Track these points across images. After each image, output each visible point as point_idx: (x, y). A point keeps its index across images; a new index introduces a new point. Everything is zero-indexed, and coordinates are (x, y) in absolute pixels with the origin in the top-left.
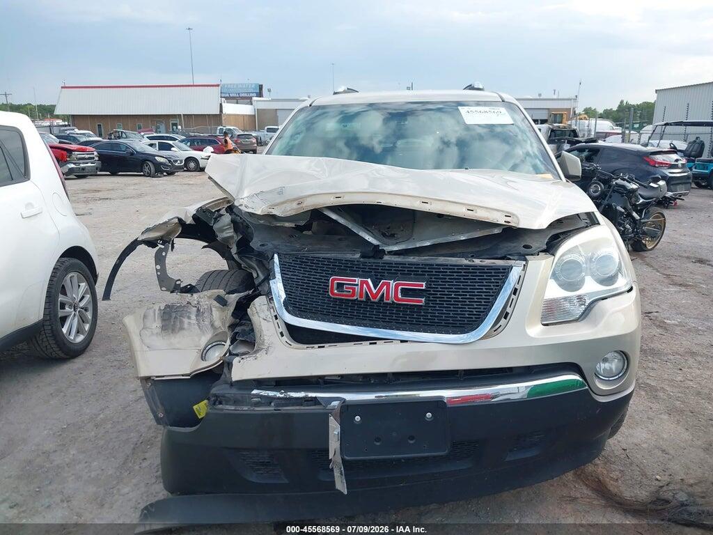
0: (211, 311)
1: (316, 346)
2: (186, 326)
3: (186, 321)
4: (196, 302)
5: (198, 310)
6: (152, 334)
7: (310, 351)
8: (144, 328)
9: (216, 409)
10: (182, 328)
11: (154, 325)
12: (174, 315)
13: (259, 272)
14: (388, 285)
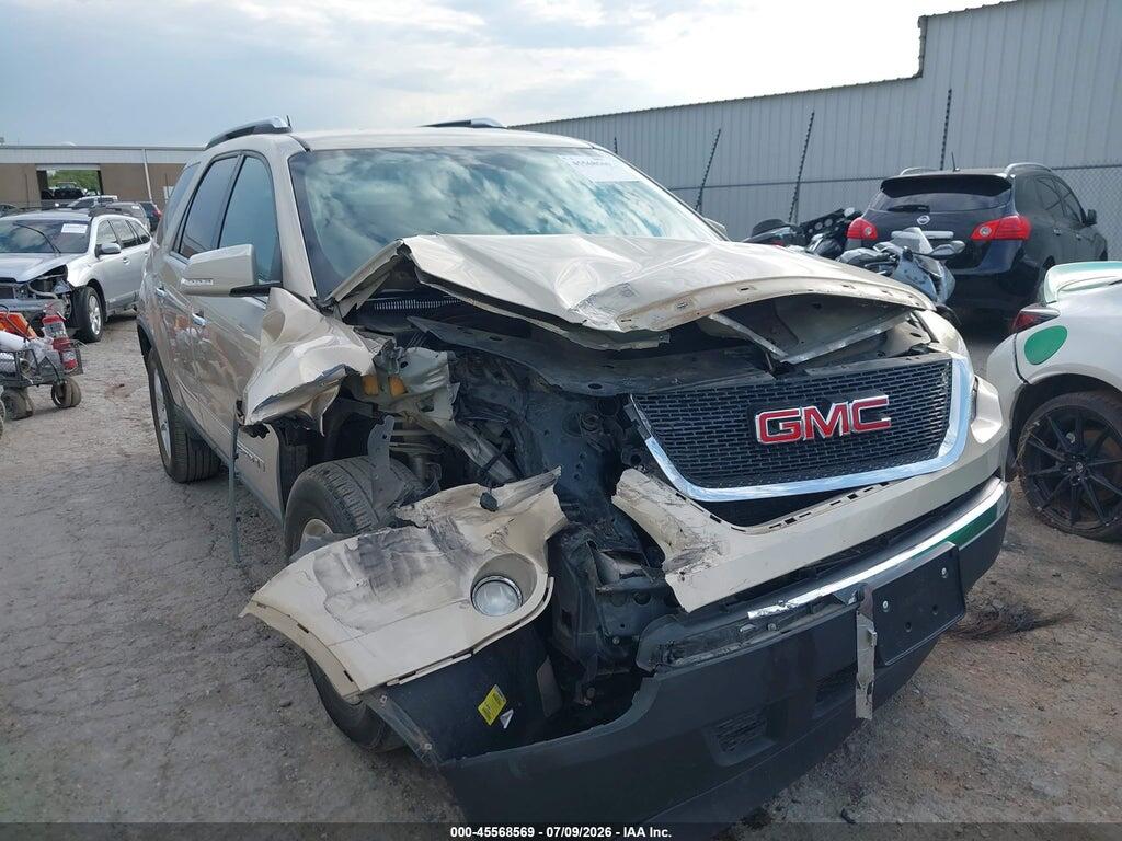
0: (455, 527)
1: (782, 521)
2: (424, 566)
3: (420, 556)
4: (423, 519)
5: (432, 532)
6: (355, 602)
7: (778, 532)
8: (331, 594)
9: (676, 668)
10: (416, 573)
11: (351, 584)
12: (388, 553)
13: (482, 446)
14: (844, 409)
